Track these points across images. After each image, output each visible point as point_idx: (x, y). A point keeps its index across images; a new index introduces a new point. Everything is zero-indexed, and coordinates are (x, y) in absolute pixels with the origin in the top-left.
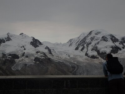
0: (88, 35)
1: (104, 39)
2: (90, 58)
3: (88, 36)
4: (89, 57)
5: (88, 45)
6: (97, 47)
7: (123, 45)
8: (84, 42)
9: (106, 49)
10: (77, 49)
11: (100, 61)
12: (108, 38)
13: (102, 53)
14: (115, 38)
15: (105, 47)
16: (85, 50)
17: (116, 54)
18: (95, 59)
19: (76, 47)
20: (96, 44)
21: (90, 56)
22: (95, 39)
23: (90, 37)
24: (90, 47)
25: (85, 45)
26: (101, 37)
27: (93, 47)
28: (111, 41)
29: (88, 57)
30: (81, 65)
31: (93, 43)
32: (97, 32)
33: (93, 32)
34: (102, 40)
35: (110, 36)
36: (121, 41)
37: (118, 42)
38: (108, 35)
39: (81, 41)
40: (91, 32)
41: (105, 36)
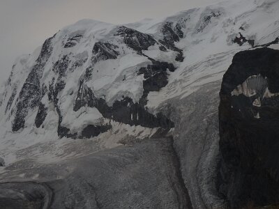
0: (38, 60)
1: (104, 51)
2: (80, 138)
3: (43, 61)
4: (74, 136)
6: (89, 92)
7: (176, 49)
8: (36, 88)
9: (123, 87)
10: (18, 125)
11: (121, 136)
12: (117, 44)
13: (117, 103)
14: (139, 34)
15: (117, 80)
16: (51, 117)
17: (165, 89)
18: (101, 136)
19: (13, 118)
20: (81, 83)
21: (79, 132)
22: (70, 66)
23: (49, 66)
24: (66, 101)
25: (45, 100)
26: (90, 49)
27: (75, 96)
28: (130, 50)
29: (70, 140)
30: (61, 178)
31: (71, 82)
32: (67, 37)
33: (52, 41)
34: (98, 57)
35: (118, 35)
36: (165, 38)
37: (157, 46)
38: (111, 32)
39: (22, 93)
40: (47, 43)
41: (102, 40)
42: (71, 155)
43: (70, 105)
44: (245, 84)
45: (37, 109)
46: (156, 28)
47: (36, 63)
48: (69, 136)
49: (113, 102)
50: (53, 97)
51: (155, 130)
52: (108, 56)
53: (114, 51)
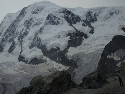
0: (18, 17)
1: (52, 20)
2: (29, 63)
3: (20, 19)
4: (26, 62)
5: (22, 37)
6: (39, 40)
7: (91, 27)
8: (13, 32)
11: (49, 67)
12: (59, 17)
14: (73, 15)
15: (55, 37)
16: (17, 49)
17: (79, 47)
18: (40, 65)
20: (36, 34)
21: (29, 61)
22: (33, 24)
23: (22, 22)
24: (27, 42)
25: (16, 40)
26: (45, 17)
27: (31, 41)
28: (66, 22)
29: (24, 63)
30: (12, 83)
31: (31, 33)
32: (35, 9)
33: (27, 9)
34: (48, 22)
35: (62, 13)
36: (86, 20)
37: (81, 23)
38: (58, 11)
39: (5, 33)
40: (24, 9)
41: (53, 14)
43: (28, 45)
45: (11, 44)
46: (83, 13)
47: (16, 19)
48: (23, 61)
49: (50, 48)
50: (20, 39)
51: (68, 68)
52: (53, 23)
53: (57, 21)
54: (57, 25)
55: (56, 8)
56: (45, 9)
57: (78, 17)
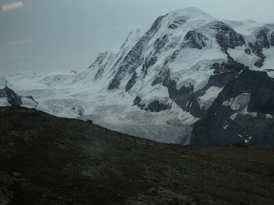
0: (148, 33)
1: (194, 40)
2: (146, 109)
3: (151, 35)
4: (142, 107)
5: (148, 67)
6: (168, 72)
8: (138, 57)
12: (207, 35)
14: (233, 33)
15: (192, 68)
18: (162, 112)
19: (112, 78)
20: (166, 63)
21: (147, 104)
22: (166, 45)
24: (152, 73)
25: (139, 70)
26: (185, 34)
27: (157, 74)
29: (139, 109)
31: (161, 59)
32: (174, 19)
33: (164, 19)
34: (187, 44)
35: (214, 28)
37: (244, 47)
39: (126, 58)
40: (159, 20)
41: (197, 30)
42: (129, 121)
43: (151, 80)
44: (237, 98)
45: (132, 75)
46: (252, 31)
47: (144, 35)
48: (139, 106)
49: (181, 86)
50: (145, 69)
52: (195, 45)
53: (203, 42)
54: (200, 48)
55: (204, 21)
56: (189, 21)
57: (241, 36)
